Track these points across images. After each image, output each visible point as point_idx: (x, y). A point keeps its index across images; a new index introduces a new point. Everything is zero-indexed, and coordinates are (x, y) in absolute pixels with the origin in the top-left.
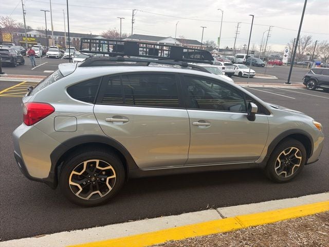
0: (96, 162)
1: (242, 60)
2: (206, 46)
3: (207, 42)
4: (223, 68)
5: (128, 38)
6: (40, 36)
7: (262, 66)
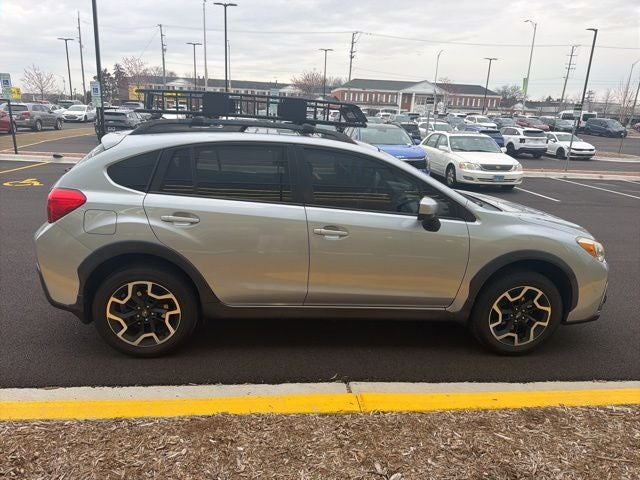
0: (147, 286)
1: (571, 123)
2: (501, 97)
3: (505, 87)
4: (522, 141)
5: (344, 86)
6: (189, 88)
7: (618, 135)
